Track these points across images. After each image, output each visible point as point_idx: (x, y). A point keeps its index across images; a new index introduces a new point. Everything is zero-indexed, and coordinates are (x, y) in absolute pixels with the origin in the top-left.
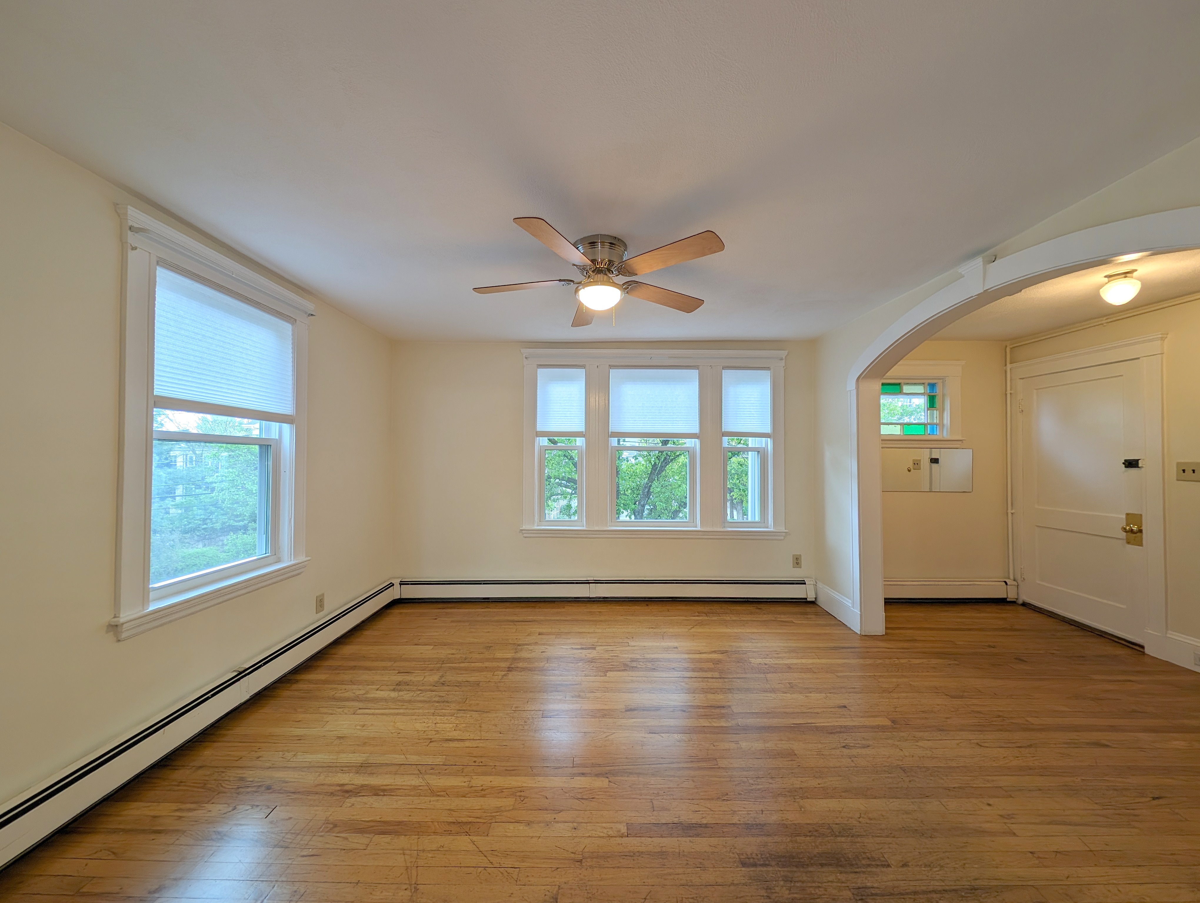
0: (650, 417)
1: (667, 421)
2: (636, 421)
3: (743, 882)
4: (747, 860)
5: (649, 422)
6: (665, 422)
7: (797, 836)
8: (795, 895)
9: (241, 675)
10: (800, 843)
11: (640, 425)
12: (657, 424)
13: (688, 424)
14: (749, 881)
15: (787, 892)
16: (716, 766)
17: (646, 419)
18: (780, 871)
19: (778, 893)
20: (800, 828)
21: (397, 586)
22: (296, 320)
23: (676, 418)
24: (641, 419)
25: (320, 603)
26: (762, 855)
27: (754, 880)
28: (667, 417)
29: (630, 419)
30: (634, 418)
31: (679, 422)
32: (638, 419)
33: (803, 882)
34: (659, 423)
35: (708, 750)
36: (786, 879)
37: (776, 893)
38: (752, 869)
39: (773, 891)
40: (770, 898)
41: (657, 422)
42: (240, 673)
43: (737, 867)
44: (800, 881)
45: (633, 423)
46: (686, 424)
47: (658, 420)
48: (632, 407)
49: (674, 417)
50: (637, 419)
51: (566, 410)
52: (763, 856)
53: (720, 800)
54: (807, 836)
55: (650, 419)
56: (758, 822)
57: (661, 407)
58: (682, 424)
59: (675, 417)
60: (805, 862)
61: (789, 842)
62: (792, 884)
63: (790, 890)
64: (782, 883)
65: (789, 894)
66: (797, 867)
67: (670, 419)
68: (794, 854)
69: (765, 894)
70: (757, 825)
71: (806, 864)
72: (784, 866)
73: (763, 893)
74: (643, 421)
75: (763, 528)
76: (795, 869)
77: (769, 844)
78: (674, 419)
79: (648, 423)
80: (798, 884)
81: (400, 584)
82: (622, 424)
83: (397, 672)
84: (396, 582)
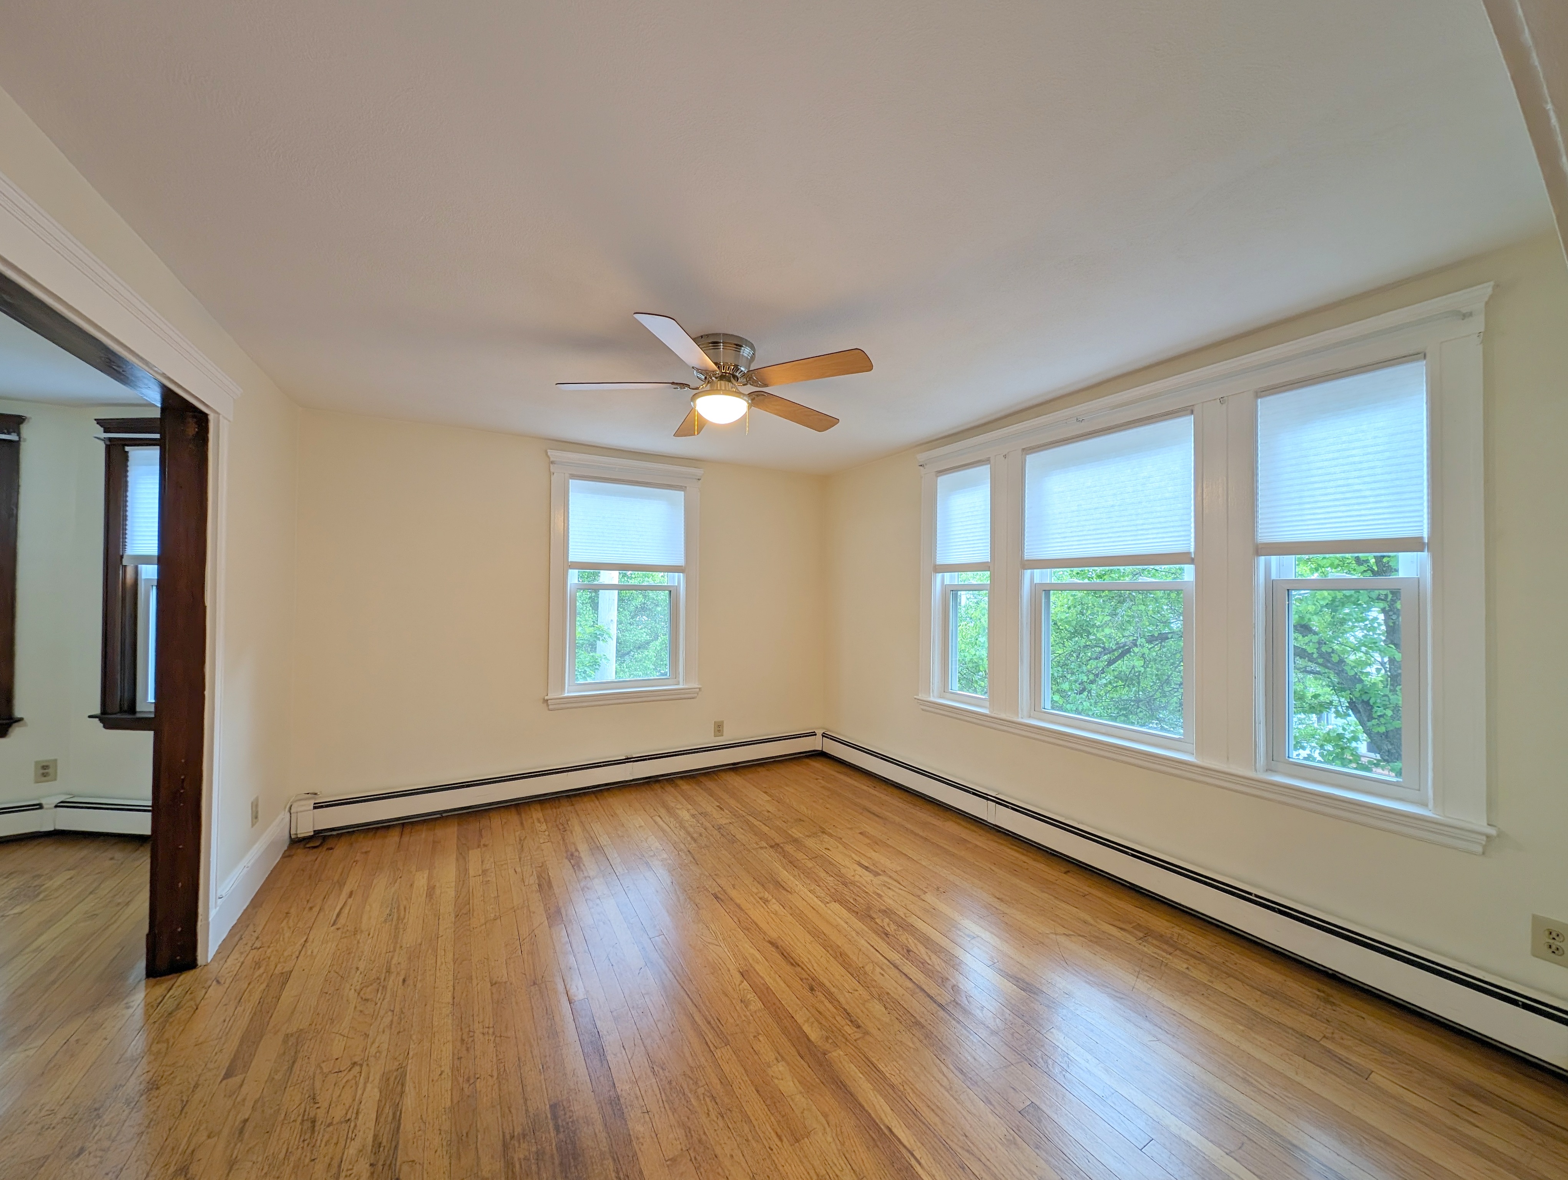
0: (1092, 527)
1: (1123, 531)
2: (1065, 537)
3: (530, 1109)
4: (562, 1108)
5: (1089, 537)
6: (1118, 534)
7: (614, 1160)
8: (518, 1166)
9: (628, 760)
10: (602, 1165)
11: (1072, 545)
12: (1104, 540)
13: (1171, 535)
14: (532, 1115)
15: (522, 1156)
16: (712, 1048)
17: (1085, 533)
18: (551, 1145)
19: (519, 1147)
20: (629, 1162)
21: (819, 736)
22: (686, 487)
23: (1143, 524)
24: (1074, 534)
25: (719, 728)
26: (572, 1122)
27: (534, 1120)
28: (1125, 524)
29: (1057, 536)
30: (1063, 533)
31: (1150, 532)
32: (1071, 535)
33: (538, 1174)
34: (1108, 538)
35: (743, 1032)
36: (540, 1155)
37: (519, 1143)
38: (549, 1116)
39: (521, 1141)
40: (511, 1139)
41: (1104, 536)
42: (628, 759)
43: (549, 1100)
44: (539, 1169)
45: (1061, 542)
46: (1165, 535)
47: (1106, 531)
48: (1060, 513)
49: (1138, 522)
50: (1067, 535)
51: (969, 531)
52: (570, 1124)
53: (651, 1065)
54: (618, 1173)
55: (1090, 533)
56: (625, 1111)
57: (1113, 506)
58: (1155, 536)
59: (1141, 522)
60: (571, 1173)
61: (600, 1150)
62: (533, 1161)
63: (524, 1159)
64: (534, 1149)
65: (519, 1159)
66: (561, 1164)
67: (1129, 529)
68: (580, 1159)
69: (516, 1134)
70: (621, 1109)
71: (569, 1175)
72: (559, 1149)
73: (518, 1130)
74: (1078, 536)
75: (1413, 802)
76: (557, 1162)
77: (590, 1127)
78: (1139, 527)
79: (1087, 540)
80: (534, 1167)
81: (823, 736)
82: (1044, 546)
83: (718, 804)
84: (819, 732)
